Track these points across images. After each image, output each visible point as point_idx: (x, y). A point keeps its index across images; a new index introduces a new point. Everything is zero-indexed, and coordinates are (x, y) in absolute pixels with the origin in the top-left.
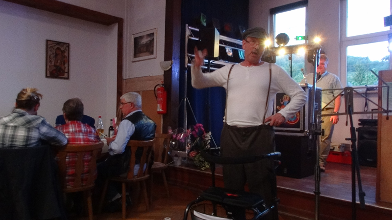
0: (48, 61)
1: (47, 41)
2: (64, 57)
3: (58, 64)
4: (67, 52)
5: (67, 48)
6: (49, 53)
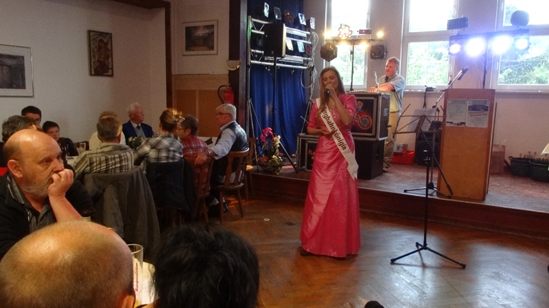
0: (92, 56)
1: (89, 32)
2: (108, 50)
3: (101, 59)
4: (110, 44)
5: (110, 40)
6: (92, 46)
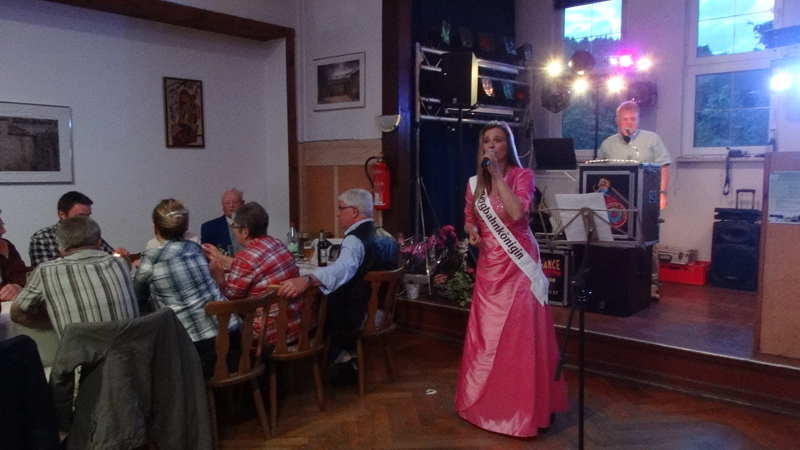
0: (169, 116)
1: (165, 79)
2: (195, 106)
3: (185, 122)
5: (199, 90)
6: (170, 102)
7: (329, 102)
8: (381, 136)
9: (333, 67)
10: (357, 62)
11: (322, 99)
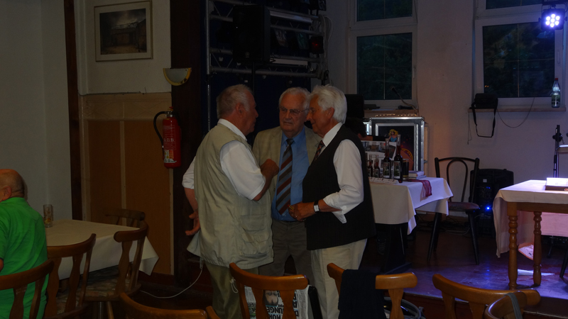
7: (112, 53)
8: (170, 90)
9: (116, 15)
10: (144, 10)
11: (104, 49)
